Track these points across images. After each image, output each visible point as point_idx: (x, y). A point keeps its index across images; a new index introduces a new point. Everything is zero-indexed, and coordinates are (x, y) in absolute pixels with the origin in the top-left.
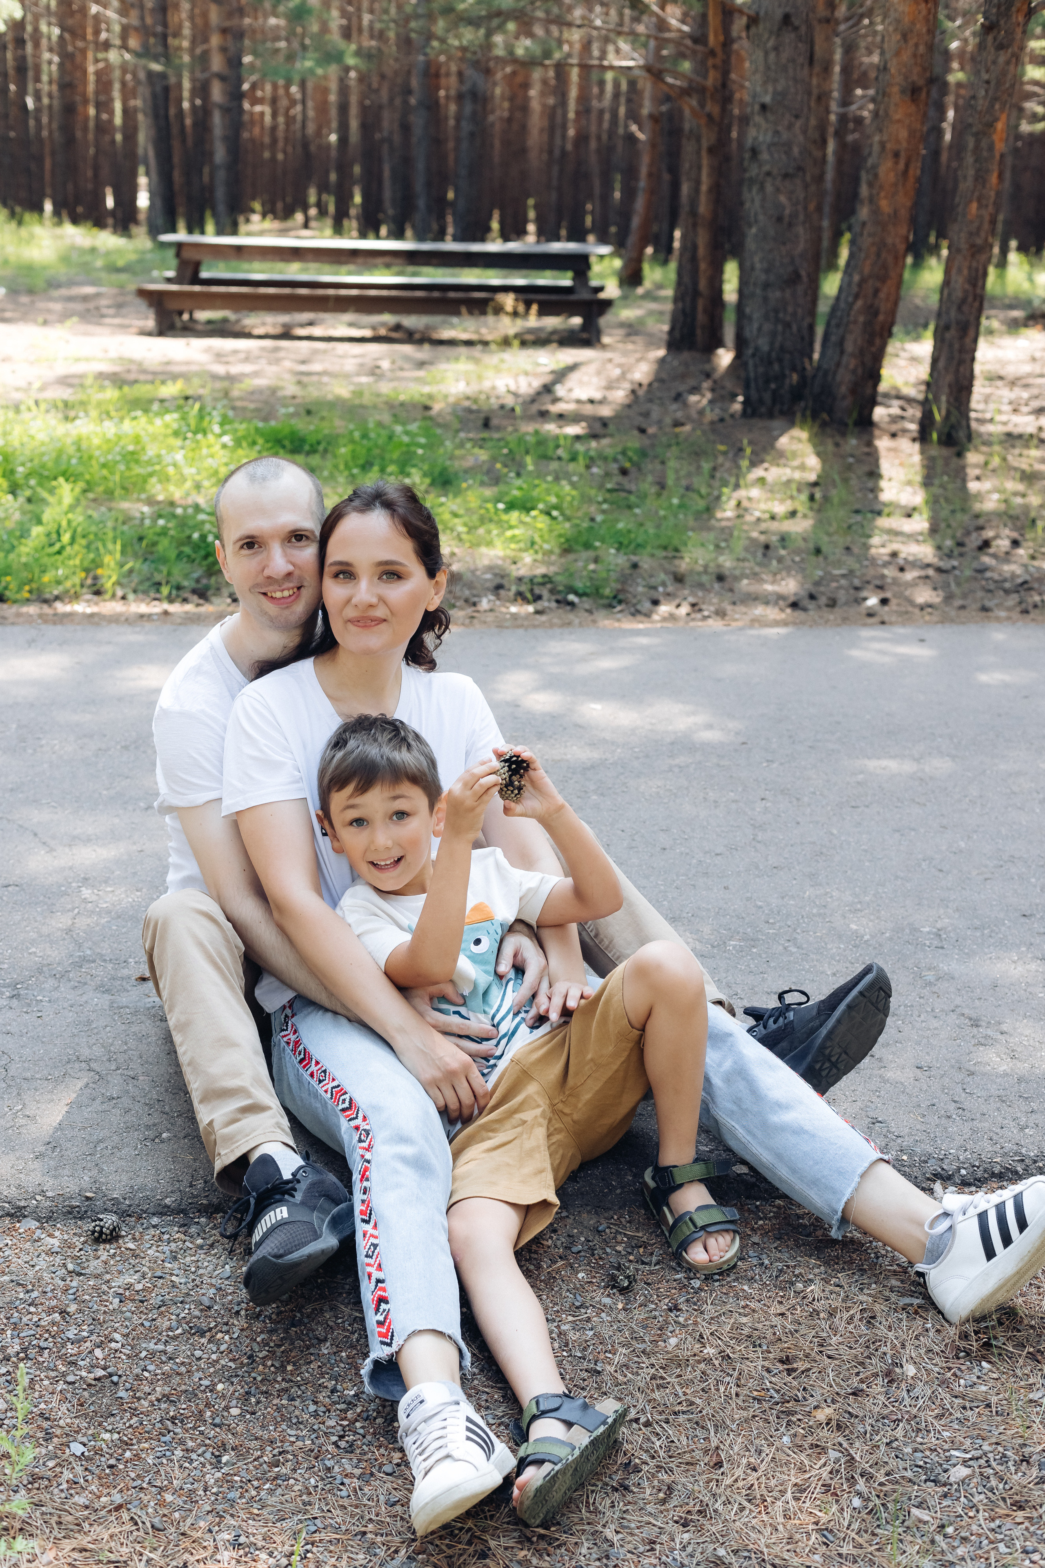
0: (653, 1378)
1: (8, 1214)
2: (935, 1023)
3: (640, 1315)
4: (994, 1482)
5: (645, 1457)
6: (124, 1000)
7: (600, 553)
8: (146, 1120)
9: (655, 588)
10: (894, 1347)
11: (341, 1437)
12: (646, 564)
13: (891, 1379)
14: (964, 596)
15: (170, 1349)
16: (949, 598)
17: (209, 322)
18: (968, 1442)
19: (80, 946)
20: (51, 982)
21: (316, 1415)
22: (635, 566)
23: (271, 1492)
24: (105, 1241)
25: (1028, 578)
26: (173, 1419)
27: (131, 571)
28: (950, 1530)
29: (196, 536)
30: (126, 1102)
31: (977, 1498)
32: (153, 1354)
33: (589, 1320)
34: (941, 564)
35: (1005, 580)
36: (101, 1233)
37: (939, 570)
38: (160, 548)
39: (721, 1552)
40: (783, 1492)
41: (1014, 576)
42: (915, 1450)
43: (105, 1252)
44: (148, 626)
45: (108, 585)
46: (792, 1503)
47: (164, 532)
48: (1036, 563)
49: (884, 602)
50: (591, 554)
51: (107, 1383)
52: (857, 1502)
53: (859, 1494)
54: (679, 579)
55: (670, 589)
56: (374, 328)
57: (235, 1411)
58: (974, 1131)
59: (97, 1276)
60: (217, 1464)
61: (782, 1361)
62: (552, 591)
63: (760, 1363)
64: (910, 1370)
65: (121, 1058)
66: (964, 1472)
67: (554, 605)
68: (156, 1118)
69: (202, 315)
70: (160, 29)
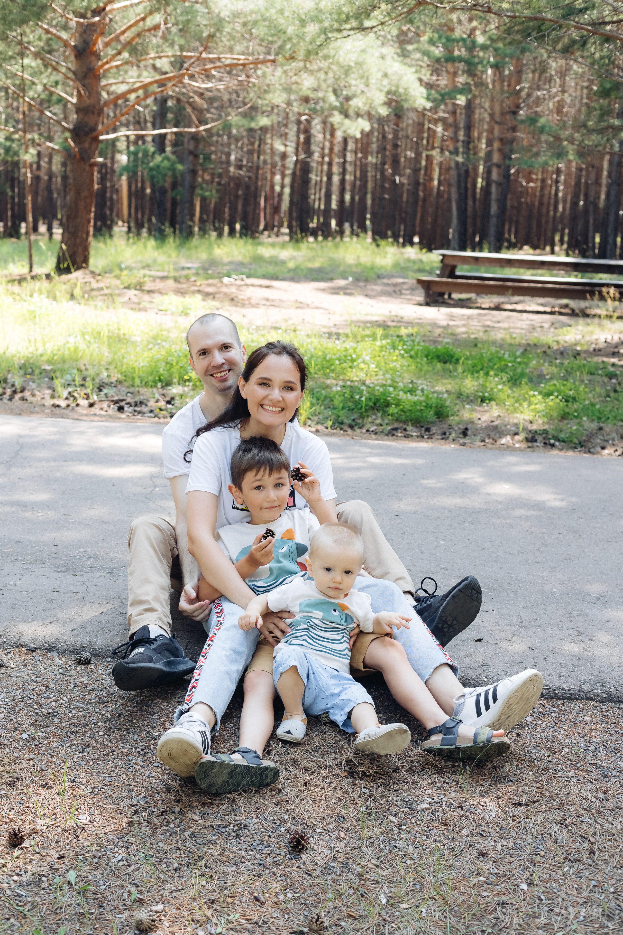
1: (46, 649)
9: (607, 441)
11: (142, 750)
12: (608, 428)
15: (86, 707)
17: (460, 300)
18: (437, 796)
21: (136, 740)
22: (601, 429)
24: (82, 664)
26: (72, 733)
28: (403, 827)
29: (357, 397)
31: (425, 818)
32: (77, 707)
40: (330, 800)
43: (80, 668)
46: (333, 805)
51: (52, 715)
52: (363, 809)
53: (366, 806)
55: (616, 442)
56: (553, 307)
57: (101, 734)
59: (70, 676)
62: (544, 438)
66: (427, 806)
67: (541, 445)
69: (456, 296)
70: (466, 138)
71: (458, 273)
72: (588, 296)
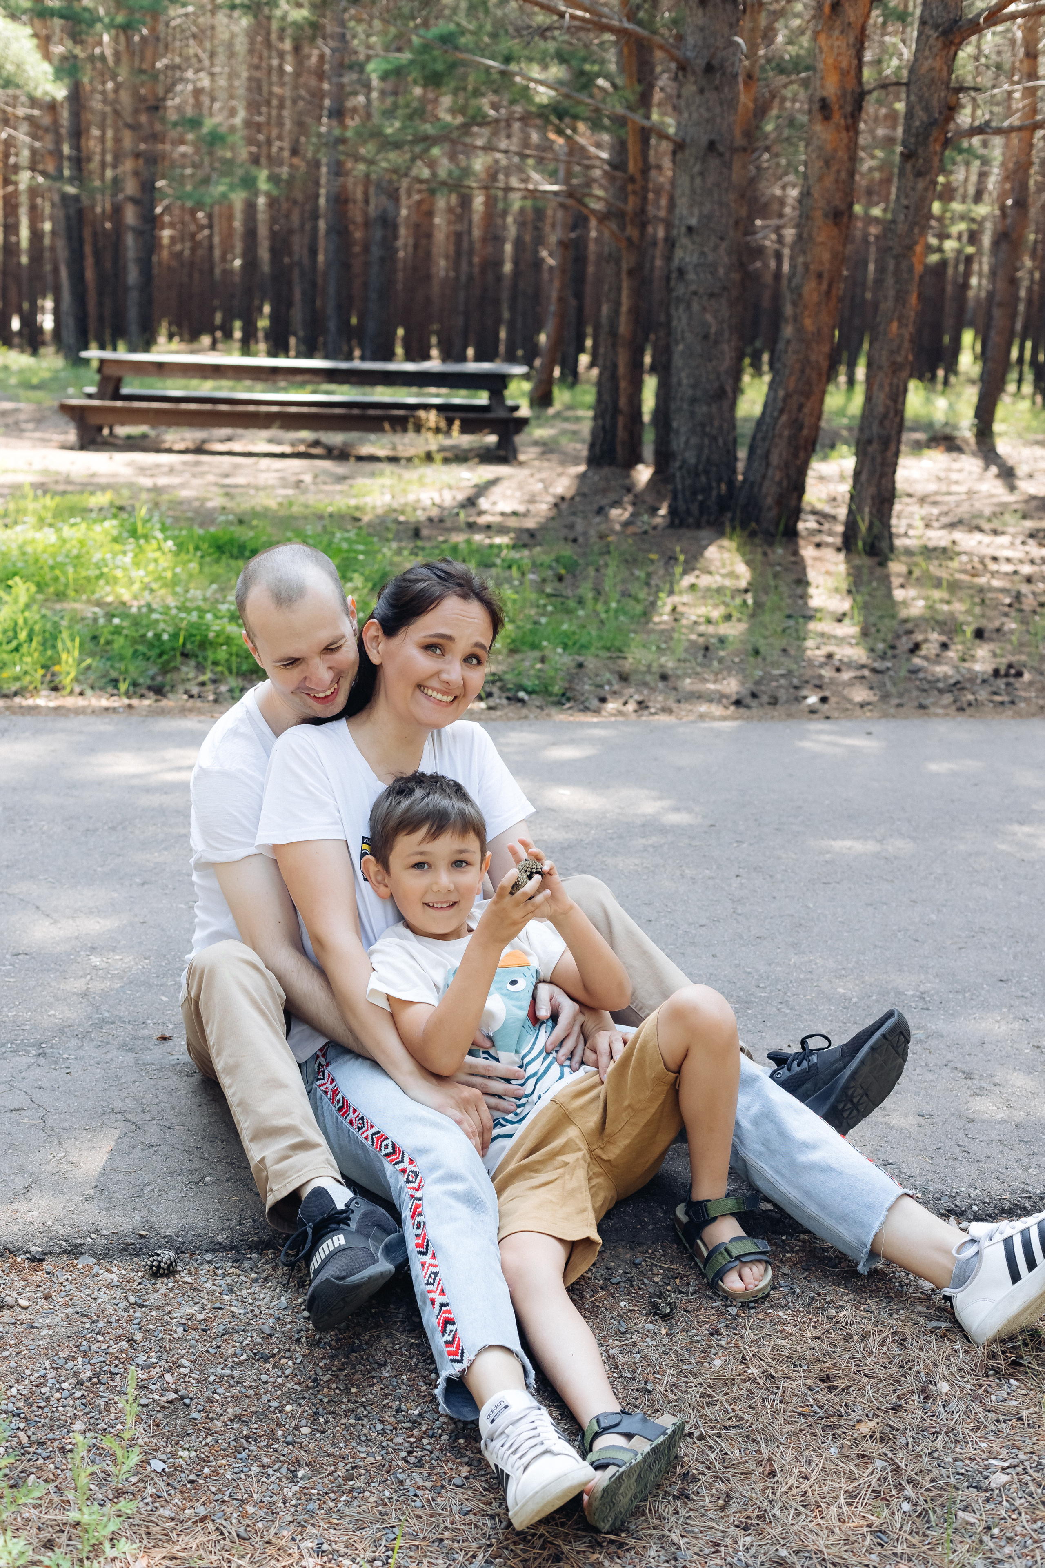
0: (702, 1396)
1: (65, 1252)
2: (930, 1076)
3: (683, 1339)
4: (1032, 1487)
5: (701, 1467)
6: (148, 1057)
7: (547, 652)
8: (187, 1165)
9: (601, 686)
10: (926, 1366)
11: (410, 1453)
12: (591, 663)
13: (926, 1394)
14: (900, 695)
15: (236, 1373)
16: (885, 697)
18: (1004, 1452)
19: (97, 1009)
20: (74, 1043)
21: (383, 1432)
22: (580, 666)
23: (348, 1504)
24: (163, 1276)
25: (960, 678)
26: (246, 1438)
27: (89, 668)
28: (996, 1531)
29: (150, 634)
30: (165, 1149)
31: (1018, 1503)
32: (221, 1378)
33: (635, 1344)
34: (876, 665)
35: (938, 681)
36: (159, 1267)
37: (874, 671)
38: (116, 646)
39: (783, 1553)
40: (836, 1498)
41: (946, 677)
42: (956, 1460)
43: (163, 1285)
44: (115, 717)
45: (67, 681)
46: (845, 1508)
47: (117, 631)
48: (966, 665)
49: (824, 700)
50: (537, 654)
51: (179, 1405)
52: (906, 1507)
53: (908, 1499)
54: (624, 678)
55: (616, 687)
56: (293, 445)
57: (305, 1430)
58: (981, 1171)
59: (158, 1308)
60: (294, 1479)
61: (822, 1380)
62: (502, 689)
63: (802, 1381)
64: (944, 1387)
65: (155, 1110)
66: (1002, 1478)
67: (505, 702)
68: (197, 1164)
69: (122, 431)
70: (74, 153)
71: (125, 391)
72: (387, 426)
